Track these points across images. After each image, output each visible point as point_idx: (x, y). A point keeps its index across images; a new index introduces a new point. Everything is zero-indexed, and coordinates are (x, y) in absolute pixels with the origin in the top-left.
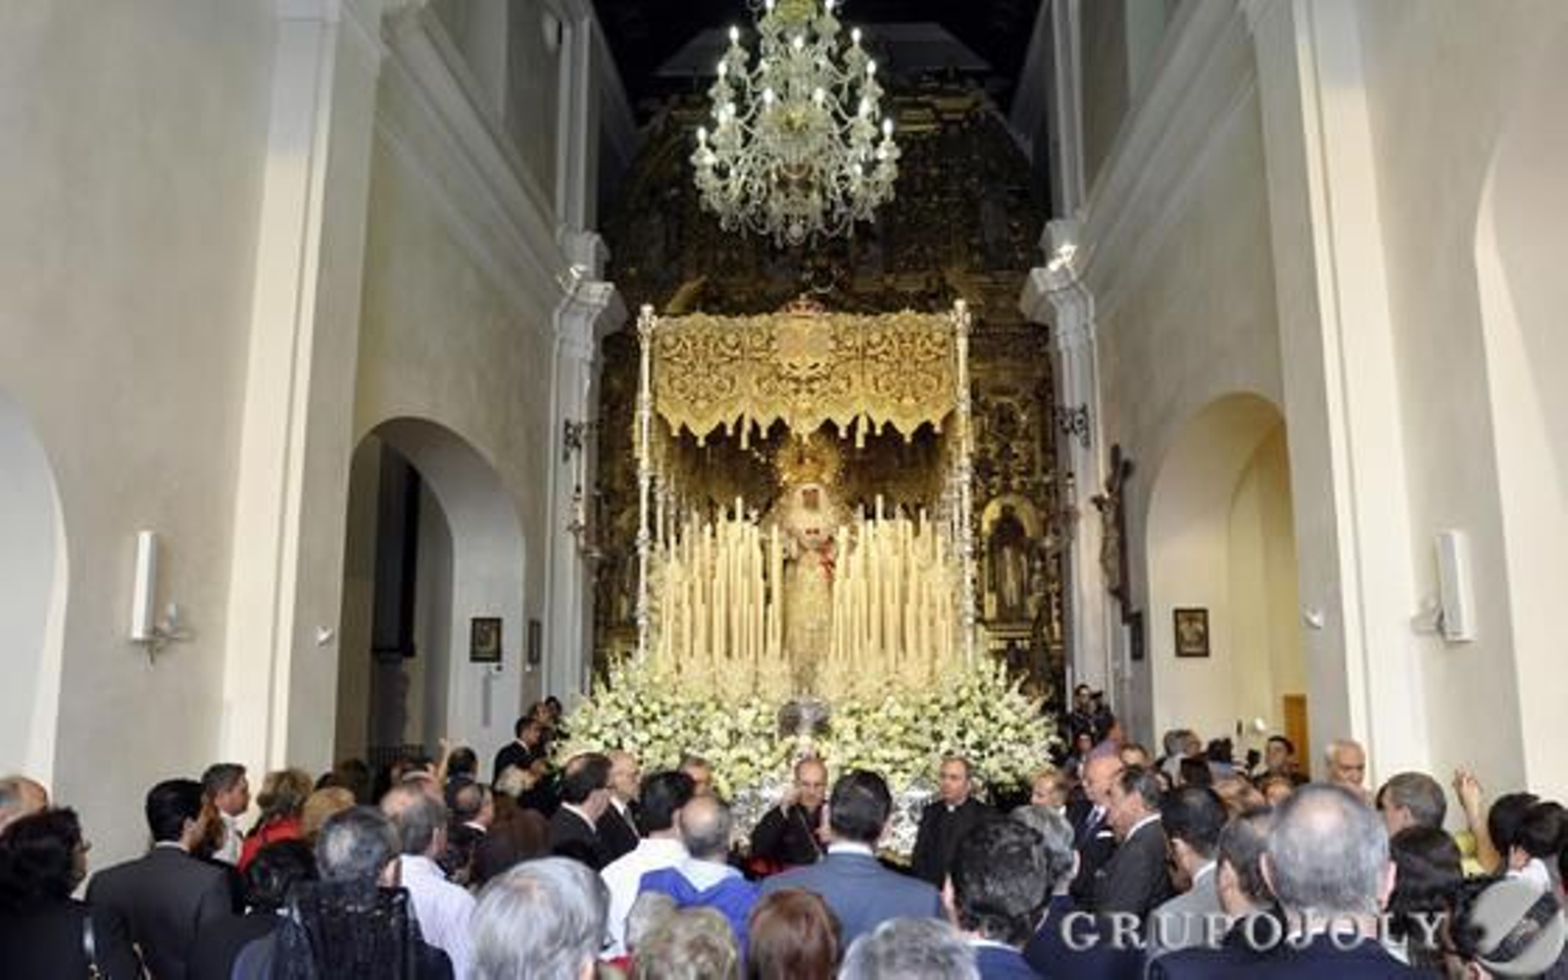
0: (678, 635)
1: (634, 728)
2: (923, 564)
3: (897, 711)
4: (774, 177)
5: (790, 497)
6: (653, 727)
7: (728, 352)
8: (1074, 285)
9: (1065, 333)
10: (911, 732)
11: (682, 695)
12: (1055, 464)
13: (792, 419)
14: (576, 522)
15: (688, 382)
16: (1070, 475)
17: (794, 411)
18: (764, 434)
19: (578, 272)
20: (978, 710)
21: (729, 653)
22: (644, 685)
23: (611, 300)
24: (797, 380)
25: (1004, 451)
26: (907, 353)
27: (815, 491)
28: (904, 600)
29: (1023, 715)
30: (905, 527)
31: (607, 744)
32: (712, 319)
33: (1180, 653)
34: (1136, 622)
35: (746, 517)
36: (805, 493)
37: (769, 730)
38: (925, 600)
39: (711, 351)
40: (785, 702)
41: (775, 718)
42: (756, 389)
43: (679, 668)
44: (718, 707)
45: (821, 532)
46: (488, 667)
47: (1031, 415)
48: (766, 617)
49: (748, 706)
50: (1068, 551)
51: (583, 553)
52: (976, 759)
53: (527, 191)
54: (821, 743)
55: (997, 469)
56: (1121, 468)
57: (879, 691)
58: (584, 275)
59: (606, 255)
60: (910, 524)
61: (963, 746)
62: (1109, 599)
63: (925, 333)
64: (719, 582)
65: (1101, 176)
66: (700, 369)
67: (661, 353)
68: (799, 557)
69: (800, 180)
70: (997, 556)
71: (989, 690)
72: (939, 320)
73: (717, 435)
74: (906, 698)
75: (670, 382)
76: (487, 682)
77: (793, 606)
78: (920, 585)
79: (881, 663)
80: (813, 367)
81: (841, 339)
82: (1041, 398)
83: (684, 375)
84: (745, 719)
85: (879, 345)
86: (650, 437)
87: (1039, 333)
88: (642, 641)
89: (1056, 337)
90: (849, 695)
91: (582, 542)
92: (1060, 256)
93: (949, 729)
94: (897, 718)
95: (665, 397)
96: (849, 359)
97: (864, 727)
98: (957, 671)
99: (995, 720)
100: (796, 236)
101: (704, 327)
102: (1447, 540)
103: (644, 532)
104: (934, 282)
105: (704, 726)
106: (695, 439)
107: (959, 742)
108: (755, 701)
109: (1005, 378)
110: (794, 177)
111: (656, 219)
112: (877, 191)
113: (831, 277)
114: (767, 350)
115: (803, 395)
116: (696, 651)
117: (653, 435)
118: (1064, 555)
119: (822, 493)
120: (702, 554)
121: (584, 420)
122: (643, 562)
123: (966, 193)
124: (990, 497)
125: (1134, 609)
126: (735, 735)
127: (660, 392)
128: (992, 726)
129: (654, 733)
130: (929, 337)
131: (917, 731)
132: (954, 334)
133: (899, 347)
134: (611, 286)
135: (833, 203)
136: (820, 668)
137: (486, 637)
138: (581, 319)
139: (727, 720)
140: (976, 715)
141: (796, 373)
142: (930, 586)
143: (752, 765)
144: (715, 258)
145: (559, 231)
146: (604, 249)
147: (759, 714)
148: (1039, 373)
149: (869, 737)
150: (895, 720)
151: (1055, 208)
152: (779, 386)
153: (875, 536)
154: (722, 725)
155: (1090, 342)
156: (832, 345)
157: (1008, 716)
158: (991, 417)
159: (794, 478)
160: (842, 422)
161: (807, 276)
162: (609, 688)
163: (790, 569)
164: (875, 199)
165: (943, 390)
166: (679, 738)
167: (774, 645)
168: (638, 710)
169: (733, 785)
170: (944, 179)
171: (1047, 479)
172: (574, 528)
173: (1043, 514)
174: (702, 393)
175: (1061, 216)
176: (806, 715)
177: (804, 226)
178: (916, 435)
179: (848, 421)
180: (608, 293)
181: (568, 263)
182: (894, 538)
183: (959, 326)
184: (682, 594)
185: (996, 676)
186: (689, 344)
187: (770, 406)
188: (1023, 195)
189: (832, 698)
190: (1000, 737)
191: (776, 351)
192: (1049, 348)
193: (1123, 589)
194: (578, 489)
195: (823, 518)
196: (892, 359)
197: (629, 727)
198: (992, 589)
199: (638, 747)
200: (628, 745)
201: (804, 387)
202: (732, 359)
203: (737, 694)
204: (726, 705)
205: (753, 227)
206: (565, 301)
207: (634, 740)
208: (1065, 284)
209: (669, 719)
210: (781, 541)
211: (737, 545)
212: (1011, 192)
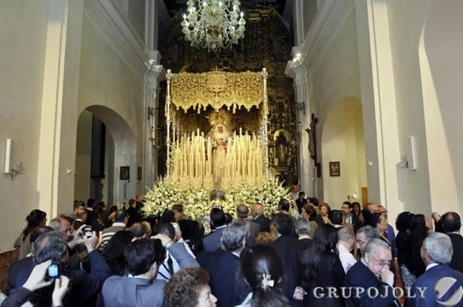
0: (179, 170)
1: (165, 198)
2: (253, 148)
3: (245, 192)
4: (207, 30)
5: (214, 129)
6: (171, 198)
7: (194, 84)
8: (301, 65)
9: (298, 80)
10: (249, 199)
11: (180, 188)
12: (295, 120)
13: (214, 104)
14: (152, 137)
15: (182, 93)
16: (300, 123)
17: (214, 101)
18: (205, 109)
19: (152, 62)
20: (270, 192)
21: (195, 176)
22: (168, 186)
23: (162, 70)
24: (215, 92)
25: (280, 116)
26: (248, 84)
27: (222, 127)
28: (247, 159)
29: (283, 193)
30: (248, 137)
31: (157, 203)
32: (189, 74)
33: (331, 175)
34: (318, 166)
35: (200, 135)
36: (219, 127)
37: (207, 199)
38: (254, 159)
39: (189, 84)
40: (211, 190)
41: (208, 195)
42: (202, 95)
43: (179, 181)
44: (191, 192)
45: (224, 139)
46: (126, 182)
47: (288, 105)
48: (206, 165)
49: (200, 191)
50: (299, 145)
51: (154, 147)
52: (269, 207)
53: (136, 37)
54: (222, 202)
55: (278, 121)
56: (314, 120)
57: (240, 187)
58: (154, 63)
59: (161, 57)
60: (250, 137)
61: (265, 203)
62: (311, 159)
63: (254, 78)
64: (192, 154)
65: (309, 33)
66: (185, 89)
67: (173, 84)
68: (217, 147)
69: (215, 30)
70: (278, 147)
71: (273, 186)
72: (258, 74)
73: (191, 109)
74: (248, 189)
75: (176, 93)
76: (125, 186)
77: (215, 162)
78: (252, 155)
79: (241, 179)
80: (220, 89)
81: (228, 80)
82: (291, 100)
83: (180, 91)
84: (199, 195)
85: (240, 82)
86: (170, 110)
87: (290, 81)
88: (168, 172)
89: (295, 82)
90: (231, 188)
91: (154, 144)
92: (297, 57)
93: (261, 197)
94: (245, 195)
95: (174, 98)
96: (230, 86)
97: (235, 198)
98: (263, 180)
99: (274, 195)
100: (214, 48)
101: (186, 76)
102: (409, 139)
103: (168, 139)
104: (259, 65)
105: (187, 198)
106: (184, 111)
107: (264, 201)
108: (202, 190)
109: (280, 94)
110: (213, 29)
111: (176, 47)
112: (238, 34)
113: (228, 64)
114: (206, 83)
115: (217, 97)
116: (184, 175)
117: (171, 109)
118: (297, 147)
119: (224, 127)
120: (187, 146)
121: (154, 107)
122: (168, 148)
123: (268, 38)
124: (276, 130)
125: (318, 162)
126: (196, 200)
127: (173, 97)
128: (274, 197)
129: (172, 200)
130: (255, 79)
131: (251, 199)
132: (263, 78)
133: (246, 83)
134: (162, 66)
135: (225, 38)
136: (222, 180)
137: (125, 172)
138: (153, 77)
139: (194, 196)
140: (269, 193)
141: (214, 90)
142: (255, 155)
143: (201, 209)
144: (194, 58)
145: (146, 50)
146: (160, 55)
147: (203, 194)
148: (291, 93)
149: (237, 200)
150: (244, 195)
151: (295, 44)
152: (209, 95)
153: (239, 140)
154: (192, 197)
155: (305, 83)
156: (225, 82)
157: (279, 194)
158: (276, 106)
159: (216, 123)
160: (229, 105)
161: (221, 64)
162: (158, 187)
163: (214, 151)
164: (238, 37)
165: (259, 95)
166: (179, 201)
167: (208, 173)
168: (166, 193)
169: (196, 216)
170: (262, 34)
171: (292, 124)
172: (152, 139)
173: (292, 135)
174: (186, 97)
175: (297, 45)
176: (218, 194)
177: (217, 45)
178: (251, 109)
179: (230, 105)
180: (161, 69)
181: (148, 59)
182: (245, 141)
183: (264, 76)
184: (180, 158)
185: (275, 182)
186: (182, 82)
187: (207, 100)
188: (286, 39)
189: (226, 189)
190: (276, 200)
191: (208, 84)
192: (293, 85)
193: (315, 156)
194: (152, 128)
195: (224, 135)
196: (244, 86)
197: (163, 198)
198: (277, 157)
199: (166, 204)
200: (163, 203)
201: (217, 95)
202: (195, 86)
203: (197, 188)
204: (193, 191)
205: (201, 46)
206: (148, 71)
207: (165, 202)
208: (298, 66)
209: (176, 196)
210: (211, 142)
211: (197, 143)
212: (282, 38)
